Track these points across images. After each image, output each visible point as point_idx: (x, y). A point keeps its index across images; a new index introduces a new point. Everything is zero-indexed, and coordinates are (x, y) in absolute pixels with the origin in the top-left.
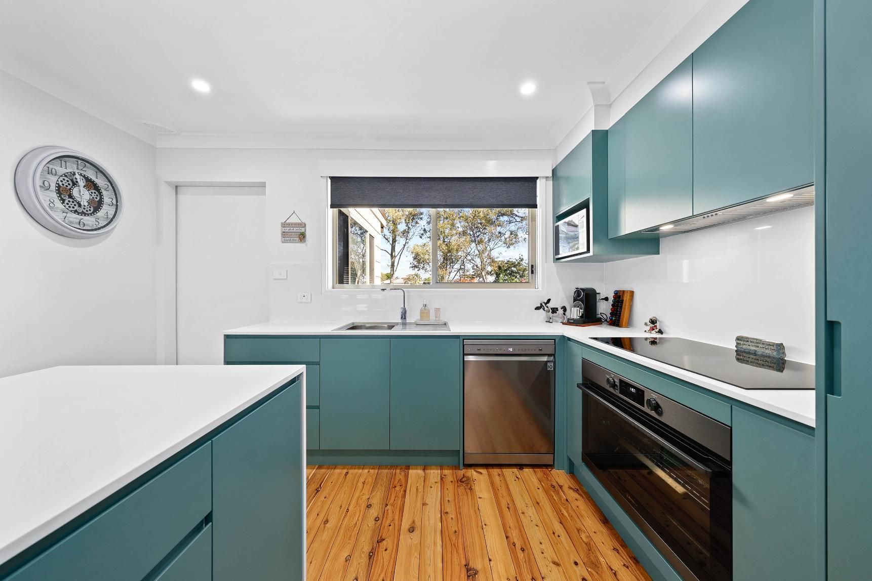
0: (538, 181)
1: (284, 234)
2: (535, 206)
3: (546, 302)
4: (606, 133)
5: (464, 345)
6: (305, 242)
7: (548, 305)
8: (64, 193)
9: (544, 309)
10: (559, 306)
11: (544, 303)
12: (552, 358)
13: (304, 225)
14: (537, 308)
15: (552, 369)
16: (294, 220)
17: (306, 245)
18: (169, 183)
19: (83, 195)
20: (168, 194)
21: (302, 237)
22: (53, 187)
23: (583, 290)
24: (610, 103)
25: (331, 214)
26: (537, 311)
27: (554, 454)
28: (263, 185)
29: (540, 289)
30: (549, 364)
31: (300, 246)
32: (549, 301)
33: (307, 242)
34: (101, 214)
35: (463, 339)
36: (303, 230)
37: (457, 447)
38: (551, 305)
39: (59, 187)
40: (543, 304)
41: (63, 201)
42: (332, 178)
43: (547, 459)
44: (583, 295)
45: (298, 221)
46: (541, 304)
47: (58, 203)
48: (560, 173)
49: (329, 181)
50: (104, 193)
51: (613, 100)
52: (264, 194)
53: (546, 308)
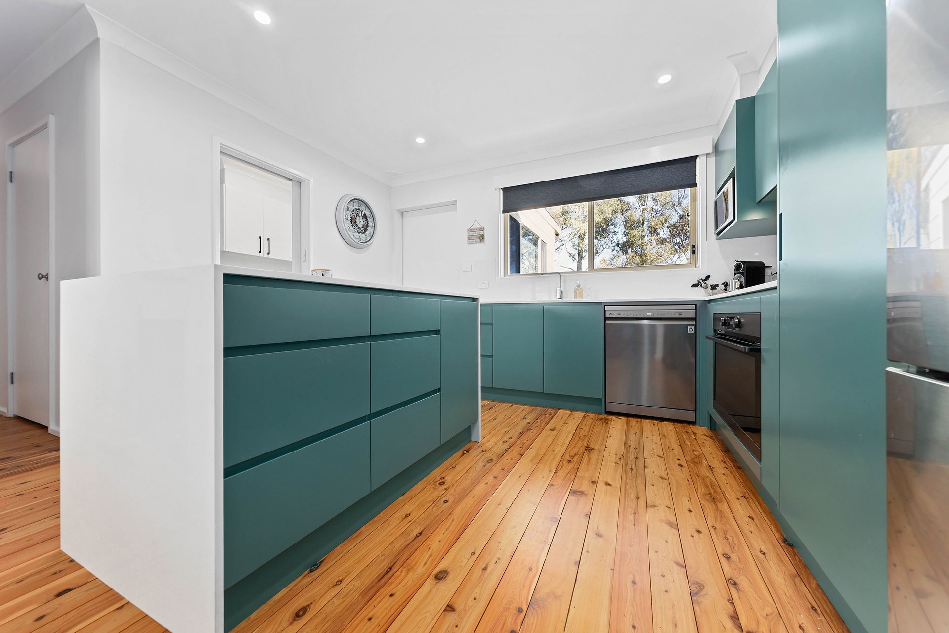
0: (698, 160)
1: (470, 238)
2: (695, 185)
3: (704, 279)
4: (752, 101)
5: (605, 310)
6: (484, 242)
7: (706, 282)
8: (353, 221)
9: (701, 286)
10: (720, 282)
11: (702, 279)
12: (694, 323)
13: (483, 229)
14: (694, 286)
15: (693, 332)
16: (476, 226)
17: (485, 244)
18: (398, 210)
19: (360, 221)
20: (398, 216)
21: (482, 238)
22: (349, 218)
23: (744, 262)
24: (758, 69)
25: (503, 220)
26: (694, 288)
27: (696, 411)
28: (455, 203)
29: (700, 267)
30: (689, 327)
31: (479, 246)
32: (708, 278)
33: (485, 242)
34: (367, 233)
35: (605, 306)
36: (482, 233)
37: (599, 395)
38: (710, 282)
39: (351, 218)
40: (701, 281)
41: (353, 225)
42: (503, 189)
43: (690, 416)
44: (744, 267)
45: (479, 226)
46: (699, 281)
47: (351, 226)
48: (721, 148)
49: (502, 191)
50: (369, 219)
51: (760, 65)
52: (456, 209)
53: (703, 285)
